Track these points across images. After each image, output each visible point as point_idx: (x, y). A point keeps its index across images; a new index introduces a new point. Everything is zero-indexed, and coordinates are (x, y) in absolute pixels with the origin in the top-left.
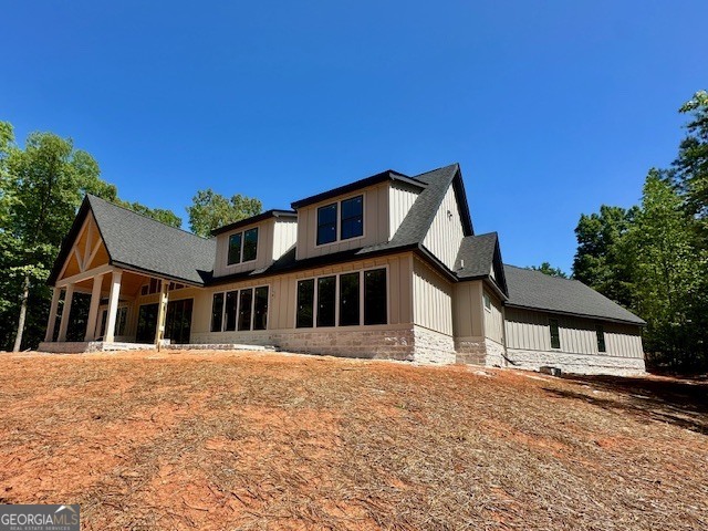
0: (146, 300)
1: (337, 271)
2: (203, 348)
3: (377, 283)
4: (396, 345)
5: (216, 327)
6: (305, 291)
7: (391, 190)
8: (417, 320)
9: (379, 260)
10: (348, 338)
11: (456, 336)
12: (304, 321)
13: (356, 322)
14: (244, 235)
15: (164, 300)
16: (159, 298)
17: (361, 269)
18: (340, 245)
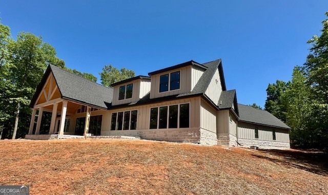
0: (80, 115)
1: (168, 104)
2: (107, 138)
3: (185, 110)
4: (193, 137)
5: (113, 128)
6: (154, 113)
7: (192, 69)
8: (202, 126)
9: (186, 100)
10: (173, 133)
11: (218, 133)
12: (153, 126)
13: (176, 127)
14: (126, 86)
15: (88, 116)
16: (86, 115)
17: (179, 103)
18: (170, 92)
